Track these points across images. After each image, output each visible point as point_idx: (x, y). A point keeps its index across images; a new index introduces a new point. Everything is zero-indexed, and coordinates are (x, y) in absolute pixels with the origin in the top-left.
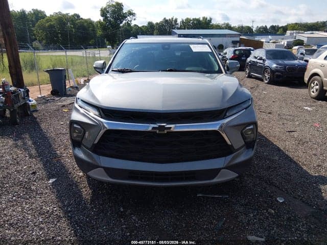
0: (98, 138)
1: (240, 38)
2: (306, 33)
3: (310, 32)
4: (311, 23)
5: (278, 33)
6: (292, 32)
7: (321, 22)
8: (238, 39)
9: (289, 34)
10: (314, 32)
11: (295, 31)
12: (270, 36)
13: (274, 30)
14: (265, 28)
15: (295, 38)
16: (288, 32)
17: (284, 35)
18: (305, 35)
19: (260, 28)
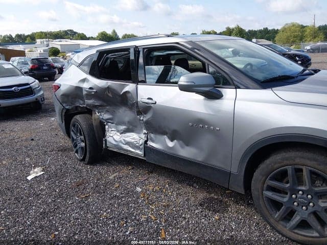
2: (54, 41)
3: (59, 40)
5: (27, 42)
6: (42, 40)
7: (63, 31)
9: (39, 43)
10: (62, 40)
11: (44, 40)
12: (21, 45)
13: (21, 39)
14: (10, 37)
15: (47, 46)
16: (37, 40)
17: (35, 44)
18: (55, 43)
19: (4, 37)
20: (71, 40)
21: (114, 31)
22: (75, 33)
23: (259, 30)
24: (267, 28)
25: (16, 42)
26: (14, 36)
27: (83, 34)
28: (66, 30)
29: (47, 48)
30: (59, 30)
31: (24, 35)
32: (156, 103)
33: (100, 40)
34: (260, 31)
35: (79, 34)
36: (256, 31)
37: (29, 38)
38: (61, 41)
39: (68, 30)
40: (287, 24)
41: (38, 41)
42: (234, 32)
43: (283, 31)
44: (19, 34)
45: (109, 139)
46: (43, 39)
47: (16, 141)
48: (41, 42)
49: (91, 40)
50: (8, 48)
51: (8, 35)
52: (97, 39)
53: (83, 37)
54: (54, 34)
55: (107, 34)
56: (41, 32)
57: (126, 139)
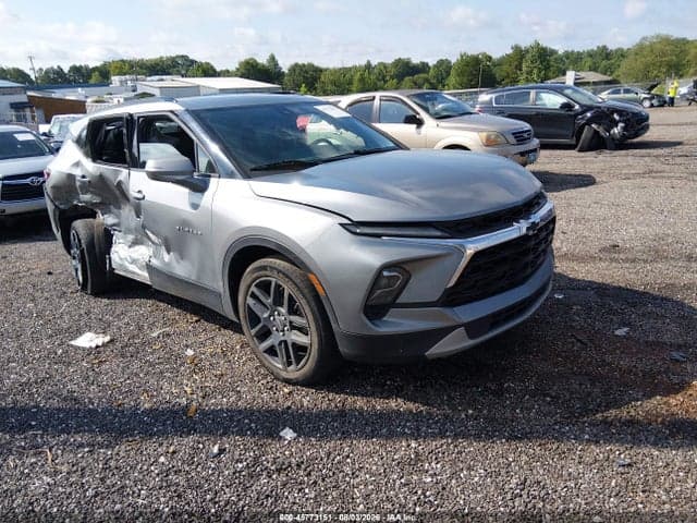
0: (457, 274)
1: (28, 96)
2: (149, 78)
3: (157, 77)
4: (151, 60)
5: (92, 81)
6: (123, 78)
7: (168, 59)
8: (22, 98)
9: (118, 84)
10: (164, 77)
11: (127, 77)
12: (80, 89)
13: (81, 76)
14: (59, 72)
15: (134, 91)
16: (113, 78)
17: (108, 85)
18: (151, 84)
19: (47, 72)
20: (183, 76)
21: (273, 58)
22: (193, 62)
23: (588, 52)
24: (604, 47)
25: (70, 82)
26: (66, 70)
27: (208, 64)
28: (173, 55)
29: (133, 94)
30: (158, 57)
31: (87, 68)
32: (144, 198)
33: (243, 76)
34: (591, 54)
35: (200, 65)
36: (582, 54)
37: (97, 73)
38: (162, 80)
39: (177, 57)
40: (644, 38)
41: (116, 79)
42: (529, 56)
43: (637, 54)
44: (78, 65)
45: (114, 256)
46: (125, 74)
47: (21, 275)
48: (121, 82)
49: (224, 76)
50: (53, 95)
51: (56, 67)
52: (236, 76)
53: (208, 71)
54: (148, 64)
55: (257, 64)
56: (123, 61)
57: (133, 255)
